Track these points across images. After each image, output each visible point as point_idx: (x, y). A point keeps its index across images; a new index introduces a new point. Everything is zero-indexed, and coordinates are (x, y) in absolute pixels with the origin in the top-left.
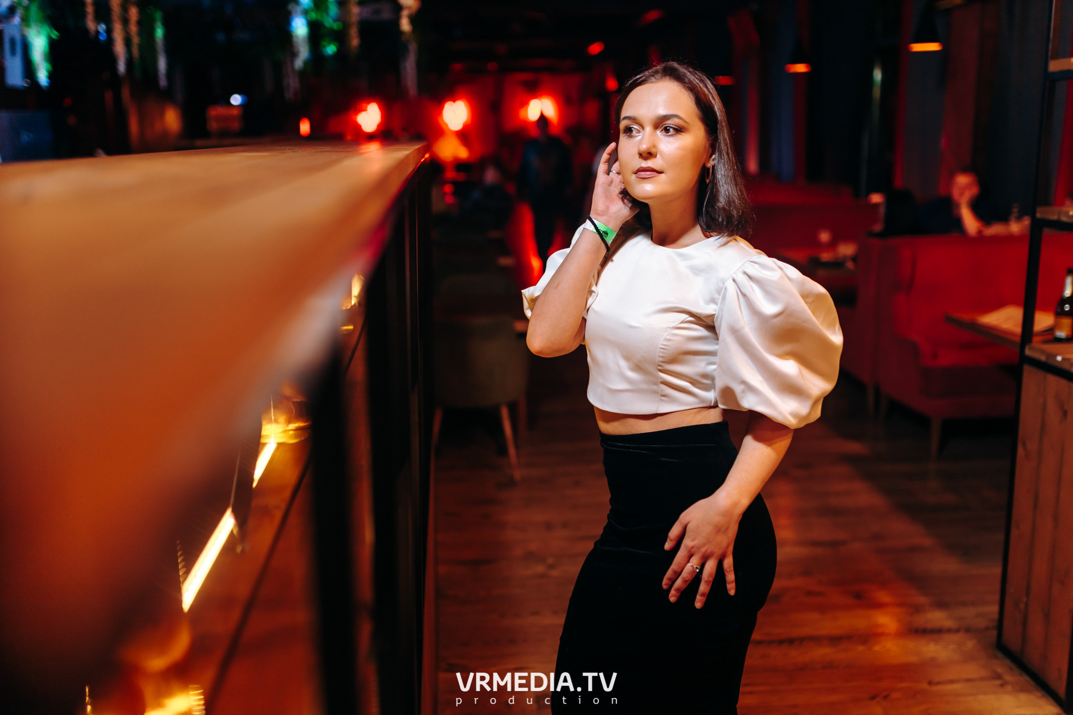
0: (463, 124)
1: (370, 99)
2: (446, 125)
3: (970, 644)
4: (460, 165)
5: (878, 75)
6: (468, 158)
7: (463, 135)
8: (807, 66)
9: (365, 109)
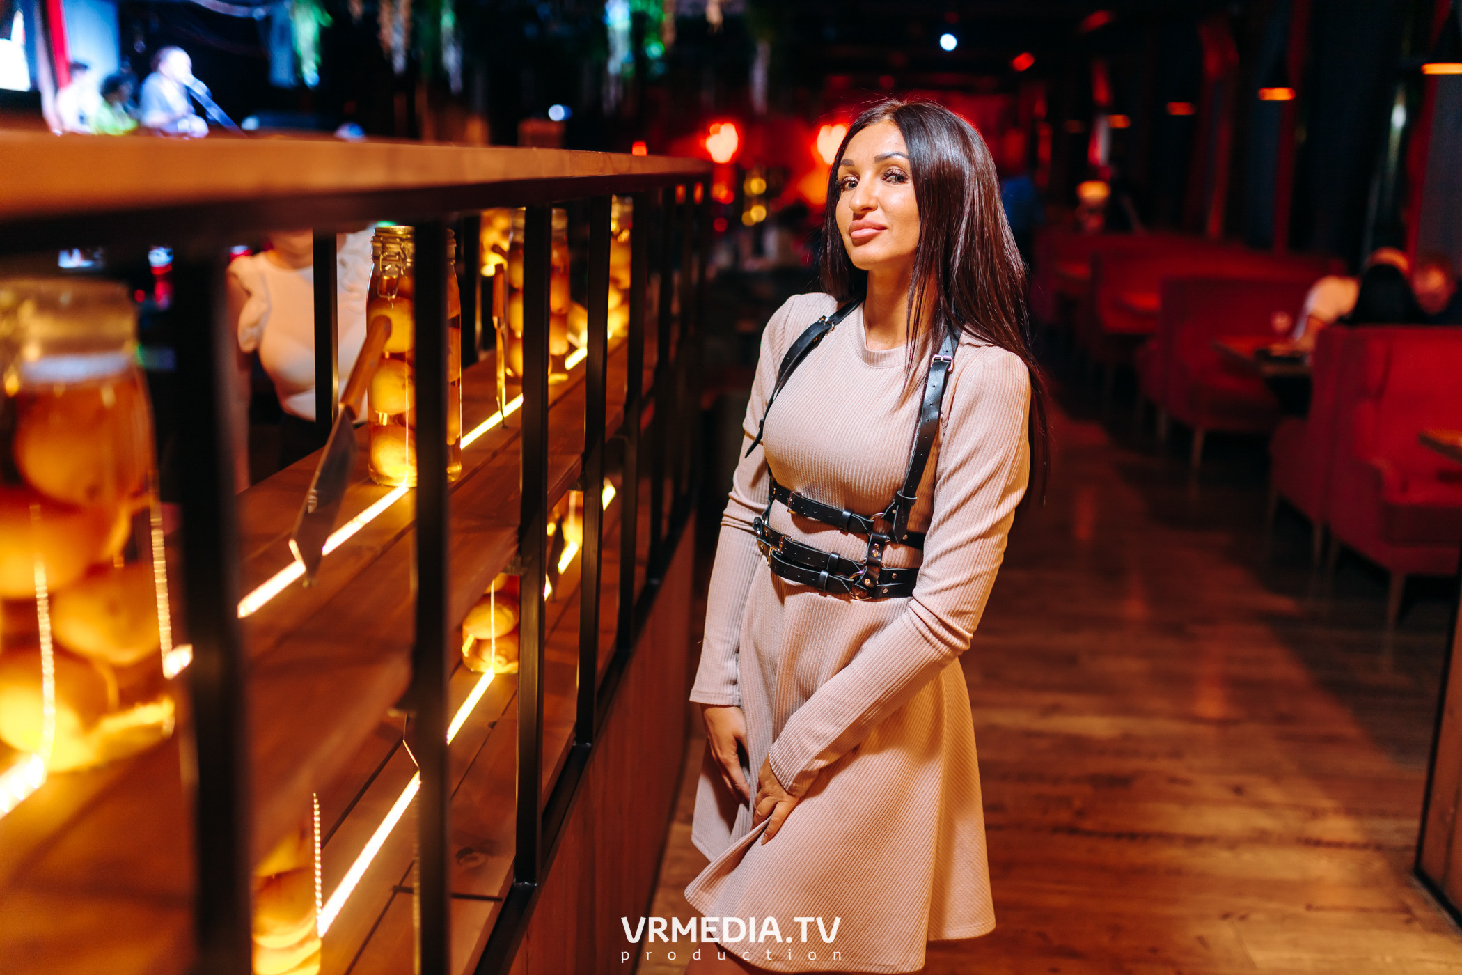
1: (725, 117)
2: (821, 157)
3: (1378, 865)
8: (1289, 92)
9: (717, 132)
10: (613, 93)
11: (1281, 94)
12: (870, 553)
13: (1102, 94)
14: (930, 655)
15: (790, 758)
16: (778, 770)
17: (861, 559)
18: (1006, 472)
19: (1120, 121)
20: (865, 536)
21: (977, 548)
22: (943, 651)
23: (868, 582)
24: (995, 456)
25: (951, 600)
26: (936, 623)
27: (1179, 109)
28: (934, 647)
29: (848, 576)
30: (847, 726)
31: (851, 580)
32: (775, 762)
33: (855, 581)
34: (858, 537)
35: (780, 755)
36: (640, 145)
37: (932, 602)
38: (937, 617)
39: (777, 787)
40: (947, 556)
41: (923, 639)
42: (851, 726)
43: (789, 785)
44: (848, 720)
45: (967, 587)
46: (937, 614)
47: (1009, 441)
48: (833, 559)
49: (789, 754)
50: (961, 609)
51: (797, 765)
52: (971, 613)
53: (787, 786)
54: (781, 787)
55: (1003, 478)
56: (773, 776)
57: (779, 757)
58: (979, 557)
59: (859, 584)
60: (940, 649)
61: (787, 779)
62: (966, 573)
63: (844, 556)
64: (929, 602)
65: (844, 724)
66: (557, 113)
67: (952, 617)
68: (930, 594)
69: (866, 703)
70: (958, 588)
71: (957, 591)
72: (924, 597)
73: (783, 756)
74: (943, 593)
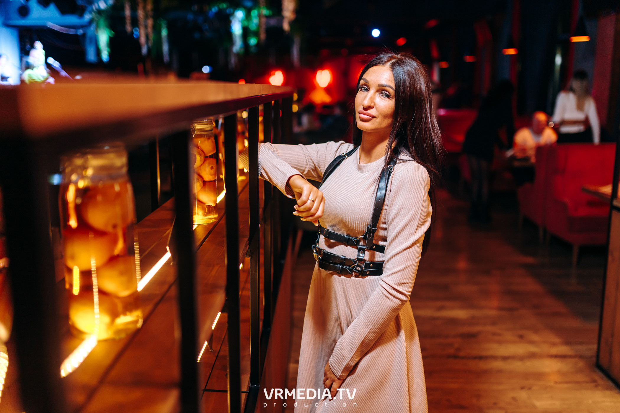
0: (328, 84)
1: (277, 68)
2: (318, 84)
3: (581, 364)
4: (325, 106)
5: (558, 60)
6: (330, 103)
7: (328, 90)
8: (515, 50)
9: (274, 74)
10: (233, 60)
11: (511, 52)
12: (359, 255)
13: (435, 53)
14: (390, 305)
15: (338, 362)
16: (333, 368)
17: (355, 258)
18: (418, 218)
19: (444, 65)
20: (356, 247)
21: (407, 254)
22: (396, 302)
23: (359, 269)
24: (412, 211)
25: (398, 278)
26: (391, 289)
27: (468, 59)
28: (391, 301)
29: (350, 266)
30: (360, 344)
31: (351, 268)
32: (332, 365)
33: (353, 269)
34: (353, 248)
35: (334, 361)
36: (242, 81)
37: (389, 280)
38: (391, 286)
39: (332, 375)
40: (393, 258)
41: (386, 298)
42: (361, 343)
43: (339, 375)
44: (360, 341)
45: (404, 272)
46: (391, 285)
47: (418, 204)
48: (342, 258)
49: (337, 361)
50: (402, 281)
51: (342, 365)
52: (407, 283)
53: (338, 375)
54: (334, 375)
55: (417, 221)
56: (330, 370)
57: (333, 362)
58: (408, 257)
59: (355, 270)
60: (394, 302)
61: (338, 372)
62: (403, 265)
63: (347, 257)
64: (387, 280)
65: (358, 343)
66: (206, 69)
67: (398, 286)
68: (387, 276)
69: (366, 331)
70: (400, 272)
71: (399, 274)
72: (385, 278)
73: (335, 362)
74: (393, 275)
